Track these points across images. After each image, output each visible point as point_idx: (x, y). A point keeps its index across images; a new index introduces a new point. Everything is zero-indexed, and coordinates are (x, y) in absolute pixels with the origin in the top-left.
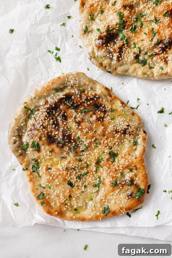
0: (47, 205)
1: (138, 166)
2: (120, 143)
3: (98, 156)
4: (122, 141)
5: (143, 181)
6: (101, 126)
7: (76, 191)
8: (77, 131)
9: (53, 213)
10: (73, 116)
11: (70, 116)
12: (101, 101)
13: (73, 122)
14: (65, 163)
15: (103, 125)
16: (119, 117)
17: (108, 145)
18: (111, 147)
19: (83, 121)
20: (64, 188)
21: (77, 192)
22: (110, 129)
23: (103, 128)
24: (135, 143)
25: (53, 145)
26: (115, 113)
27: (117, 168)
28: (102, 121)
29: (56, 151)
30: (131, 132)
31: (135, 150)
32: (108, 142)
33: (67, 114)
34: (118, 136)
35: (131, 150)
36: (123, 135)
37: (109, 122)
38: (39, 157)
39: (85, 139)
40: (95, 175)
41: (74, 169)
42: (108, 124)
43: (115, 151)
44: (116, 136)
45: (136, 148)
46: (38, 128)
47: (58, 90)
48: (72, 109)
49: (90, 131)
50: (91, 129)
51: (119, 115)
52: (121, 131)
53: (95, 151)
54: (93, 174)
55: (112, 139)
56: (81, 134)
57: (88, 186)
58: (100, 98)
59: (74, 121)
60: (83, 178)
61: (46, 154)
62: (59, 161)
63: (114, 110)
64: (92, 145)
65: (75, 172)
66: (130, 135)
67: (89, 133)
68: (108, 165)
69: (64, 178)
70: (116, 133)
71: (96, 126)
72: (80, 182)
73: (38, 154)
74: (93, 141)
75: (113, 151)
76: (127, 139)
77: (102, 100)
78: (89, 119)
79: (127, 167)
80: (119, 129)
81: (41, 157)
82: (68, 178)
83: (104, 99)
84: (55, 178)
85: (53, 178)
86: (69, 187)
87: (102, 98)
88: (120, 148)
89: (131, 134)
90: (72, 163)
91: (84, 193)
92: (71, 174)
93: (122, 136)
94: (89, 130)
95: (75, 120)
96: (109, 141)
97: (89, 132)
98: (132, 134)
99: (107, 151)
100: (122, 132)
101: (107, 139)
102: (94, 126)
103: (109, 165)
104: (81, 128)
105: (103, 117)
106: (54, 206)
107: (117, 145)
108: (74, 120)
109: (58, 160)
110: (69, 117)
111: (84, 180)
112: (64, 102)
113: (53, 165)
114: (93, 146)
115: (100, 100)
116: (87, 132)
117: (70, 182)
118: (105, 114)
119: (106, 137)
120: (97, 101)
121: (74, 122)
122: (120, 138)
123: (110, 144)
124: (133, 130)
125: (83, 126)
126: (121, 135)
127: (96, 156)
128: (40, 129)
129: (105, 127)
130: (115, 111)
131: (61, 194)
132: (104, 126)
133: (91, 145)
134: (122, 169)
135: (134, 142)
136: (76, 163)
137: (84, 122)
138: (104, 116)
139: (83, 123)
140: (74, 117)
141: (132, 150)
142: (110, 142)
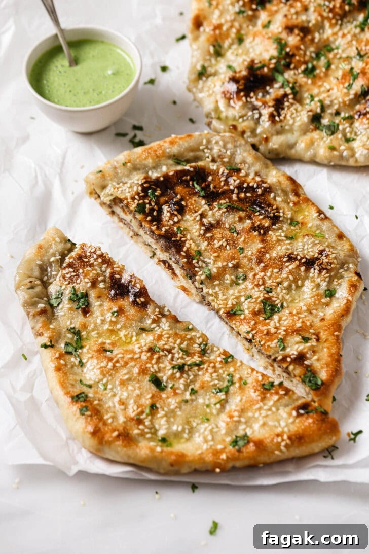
0: (94, 416)
1: (323, 335)
2: (294, 286)
3: (234, 303)
4: (299, 282)
5: (327, 365)
6: (258, 241)
7: (168, 398)
8: (200, 241)
9: (107, 432)
10: (198, 210)
11: (193, 208)
12: (272, 200)
13: (194, 223)
14: (147, 339)
15: (263, 241)
16: (306, 237)
17: (263, 284)
18: (271, 289)
19: (219, 226)
20: (140, 388)
21: (170, 400)
22: (278, 252)
23: (260, 245)
24: (330, 294)
25: (122, 300)
26: (298, 228)
27: (273, 331)
28: (263, 234)
29: (128, 313)
30: (326, 264)
31: (328, 305)
32: (265, 275)
33: (186, 204)
34: (291, 267)
35: (317, 302)
36: (303, 269)
37: (278, 241)
38: (85, 326)
39: (214, 259)
40: (221, 371)
41: (169, 351)
42: (276, 243)
43: (279, 299)
44: (287, 267)
45: (328, 303)
46: (91, 263)
47: (180, 160)
48: (201, 198)
49: (231, 247)
50: (232, 242)
51: (307, 235)
52: (301, 258)
53: (231, 292)
54: (214, 367)
55: (276, 271)
56: (208, 248)
57: (201, 392)
58: (270, 192)
59: (198, 221)
60: (190, 373)
61: (103, 318)
62: (132, 337)
63: (298, 223)
64: (227, 276)
65: (170, 356)
66: (320, 271)
67: (226, 249)
68: (253, 322)
69: (141, 366)
70: (288, 261)
71: (246, 240)
72: (180, 378)
73: (84, 318)
74: (230, 265)
75: (274, 299)
76: (313, 281)
77: (274, 198)
78: (235, 225)
79: (297, 331)
80: (298, 255)
81: (90, 325)
82: (153, 367)
83: (279, 196)
84: (120, 367)
85: (114, 366)
86: (153, 388)
87: (275, 193)
88: (290, 297)
89: (324, 269)
90: (166, 340)
91: (189, 403)
92: (161, 361)
93: (300, 270)
94: (227, 244)
95: (201, 219)
96: (268, 274)
97: (228, 247)
98: (326, 269)
99: (258, 294)
100: (303, 260)
101: (265, 269)
102: (242, 239)
103: (256, 323)
104: (211, 237)
105: (267, 227)
106: (110, 421)
107: (285, 288)
108: (198, 218)
109: (132, 333)
110: (188, 210)
111: (191, 377)
112: (187, 182)
113: (118, 344)
114: (227, 279)
115: (270, 196)
116: (221, 247)
117: (156, 376)
118: (274, 224)
119: (262, 265)
120: (263, 198)
121: (199, 223)
122: (295, 273)
123: (270, 281)
124: (331, 261)
125: (216, 235)
126: (298, 267)
127: (230, 302)
128: (95, 263)
129: (267, 245)
130: (300, 225)
131: (132, 401)
132: (265, 243)
133: (224, 275)
134: (284, 333)
135: (328, 290)
136: (176, 341)
137: (220, 228)
138: (272, 227)
139: (218, 230)
140: (200, 212)
141: (318, 304)
142: (270, 278)
